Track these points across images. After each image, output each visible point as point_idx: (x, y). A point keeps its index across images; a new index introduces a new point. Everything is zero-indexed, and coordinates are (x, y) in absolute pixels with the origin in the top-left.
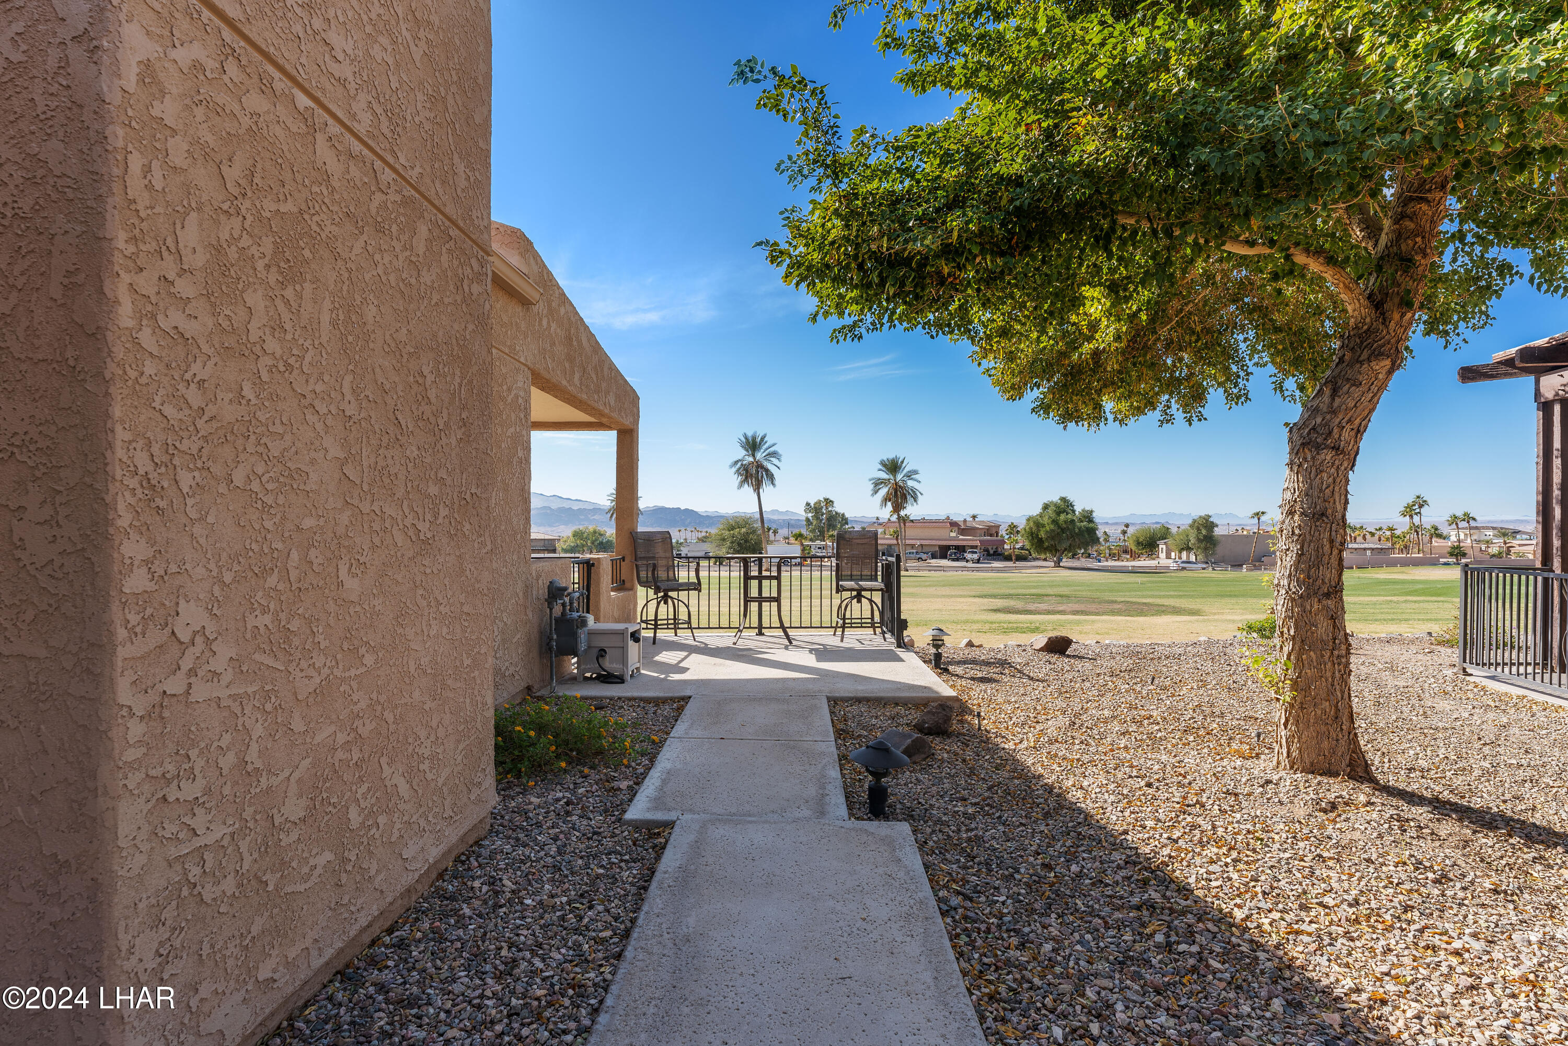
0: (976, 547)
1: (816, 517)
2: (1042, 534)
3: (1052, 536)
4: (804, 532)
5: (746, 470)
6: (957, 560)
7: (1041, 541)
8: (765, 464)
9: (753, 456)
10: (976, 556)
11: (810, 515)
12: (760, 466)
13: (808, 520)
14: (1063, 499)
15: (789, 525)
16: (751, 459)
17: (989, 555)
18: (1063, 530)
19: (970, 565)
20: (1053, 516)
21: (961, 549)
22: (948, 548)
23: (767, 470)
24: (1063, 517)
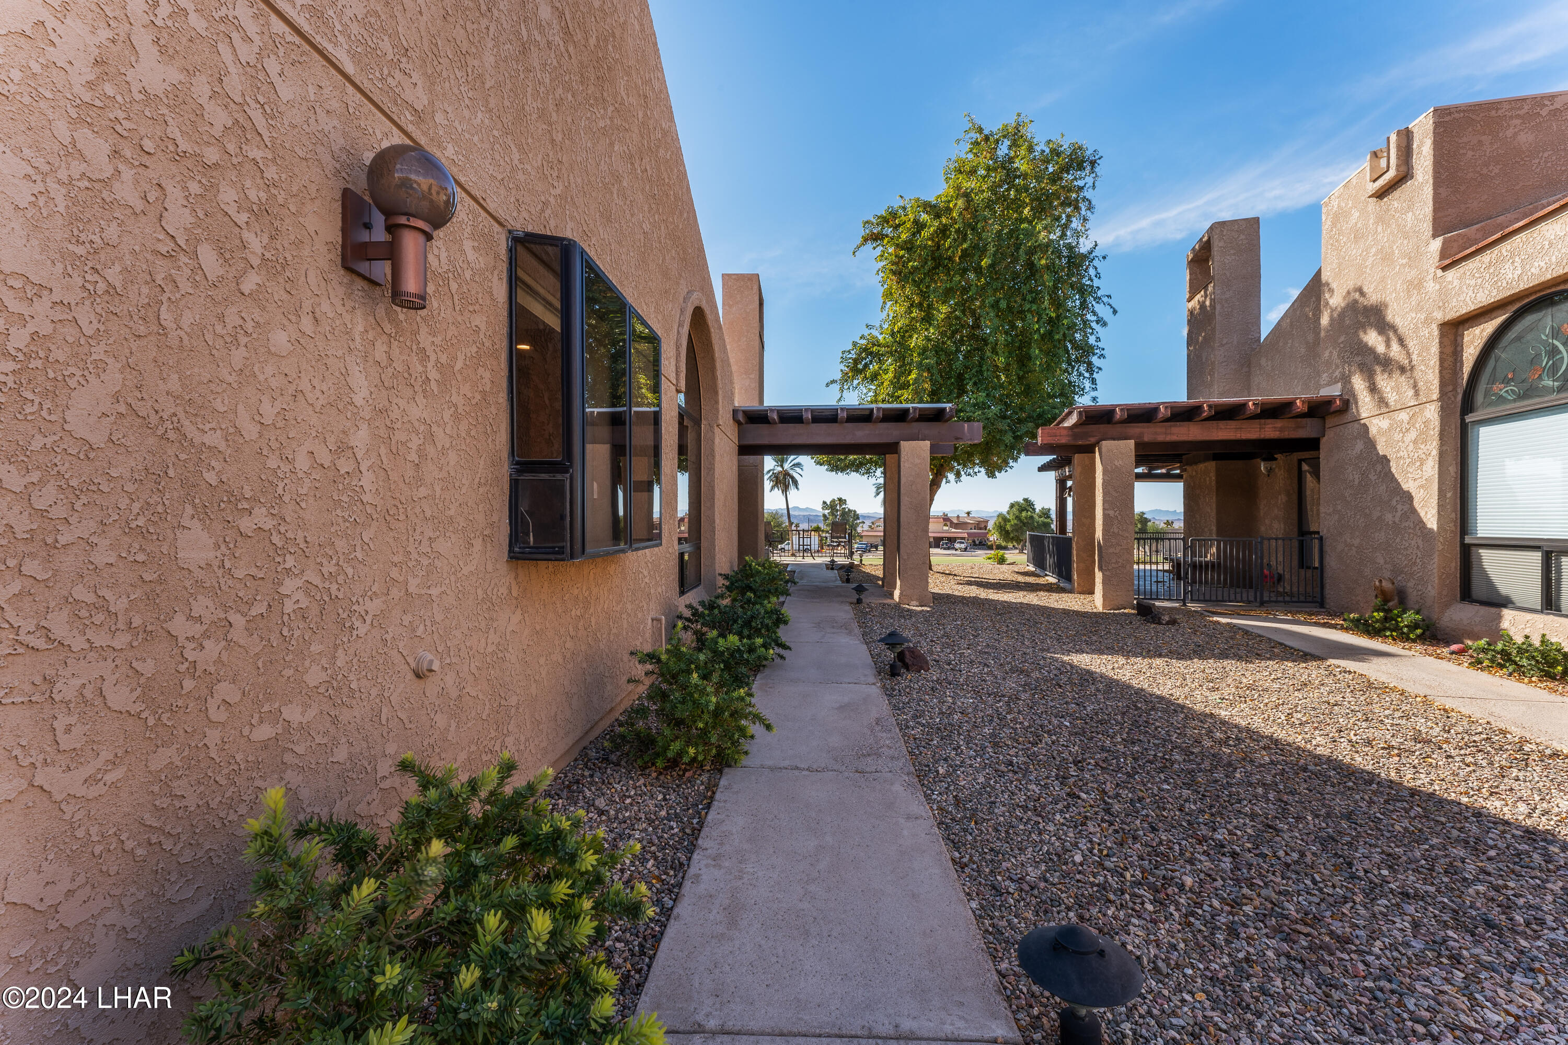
0: (963, 538)
1: (832, 514)
2: (1008, 527)
3: (1017, 528)
4: (822, 526)
5: (777, 477)
6: (948, 549)
7: (1007, 533)
8: (791, 472)
9: (782, 466)
10: (963, 546)
11: (826, 512)
12: (786, 474)
13: (824, 516)
14: (1026, 500)
15: (809, 520)
16: (780, 469)
17: (975, 544)
18: (1024, 524)
19: (958, 552)
20: (1017, 513)
21: (952, 540)
22: (942, 539)
23: (792, 478)
24: (1024, 514)
